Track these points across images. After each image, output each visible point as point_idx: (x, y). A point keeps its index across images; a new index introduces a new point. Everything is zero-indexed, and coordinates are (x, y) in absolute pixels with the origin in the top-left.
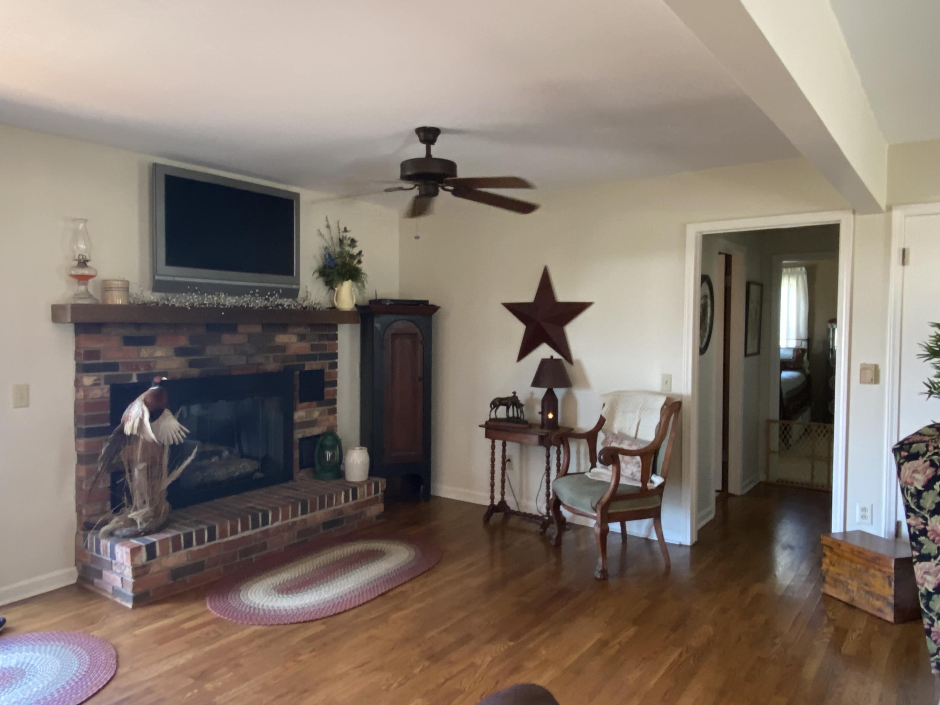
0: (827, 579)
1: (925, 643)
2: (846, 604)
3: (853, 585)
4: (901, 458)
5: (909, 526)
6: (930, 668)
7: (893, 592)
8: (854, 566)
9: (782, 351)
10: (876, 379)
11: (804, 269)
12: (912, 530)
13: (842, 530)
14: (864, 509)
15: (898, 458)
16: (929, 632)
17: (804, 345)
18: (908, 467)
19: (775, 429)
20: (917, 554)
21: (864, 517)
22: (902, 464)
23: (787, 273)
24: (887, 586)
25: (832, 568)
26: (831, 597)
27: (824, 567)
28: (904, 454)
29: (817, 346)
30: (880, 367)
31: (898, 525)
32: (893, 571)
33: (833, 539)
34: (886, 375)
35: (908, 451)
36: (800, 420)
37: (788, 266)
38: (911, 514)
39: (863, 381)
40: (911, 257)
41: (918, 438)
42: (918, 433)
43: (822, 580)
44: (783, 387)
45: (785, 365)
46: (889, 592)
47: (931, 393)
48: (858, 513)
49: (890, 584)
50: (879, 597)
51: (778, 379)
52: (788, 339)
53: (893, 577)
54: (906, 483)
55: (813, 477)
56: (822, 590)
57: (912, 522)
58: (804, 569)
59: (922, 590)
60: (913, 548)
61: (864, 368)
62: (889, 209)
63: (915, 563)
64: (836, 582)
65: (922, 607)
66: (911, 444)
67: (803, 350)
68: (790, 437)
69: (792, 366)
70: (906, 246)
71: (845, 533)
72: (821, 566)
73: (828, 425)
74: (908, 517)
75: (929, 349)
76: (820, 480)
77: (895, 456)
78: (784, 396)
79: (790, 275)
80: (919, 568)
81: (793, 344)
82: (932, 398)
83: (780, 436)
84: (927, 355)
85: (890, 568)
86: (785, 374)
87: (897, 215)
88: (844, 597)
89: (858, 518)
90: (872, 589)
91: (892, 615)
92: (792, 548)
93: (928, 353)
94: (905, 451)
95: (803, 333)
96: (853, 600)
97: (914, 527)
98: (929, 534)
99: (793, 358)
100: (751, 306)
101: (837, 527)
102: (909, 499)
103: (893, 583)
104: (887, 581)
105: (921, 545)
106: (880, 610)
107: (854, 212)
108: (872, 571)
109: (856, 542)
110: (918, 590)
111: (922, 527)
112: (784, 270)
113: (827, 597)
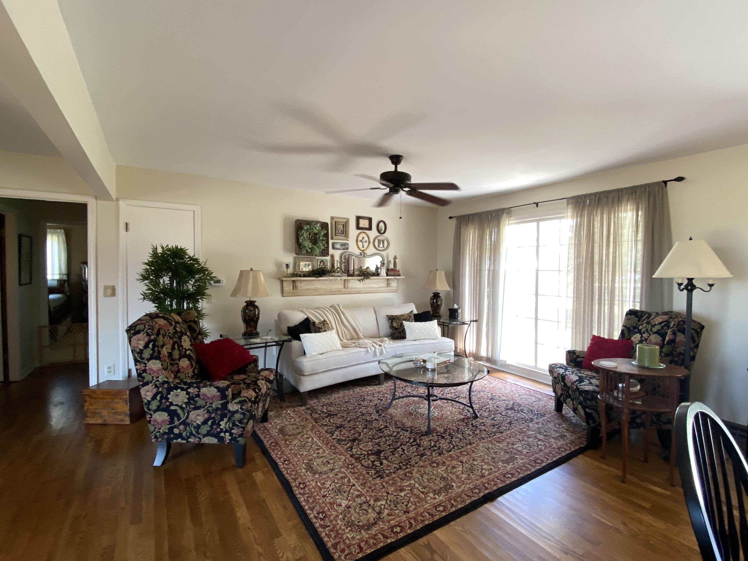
0: (89, 414)
1: (148, 426)
2: (101, 425)
3: (105, 413)
4: (131, 334)
5: (137, 370)
6: (152, 439)
7: (129, 408)
8: (105, 401)
9: (49, 282)
10: (113, 294)
11: (63, 231)
12: (138, 371)
13: (96, 383)
14: (109, 368)
15: (129, 334)
16: (149, 422)
17: (65, 278)
18: (134, 338)
19: (46, 333)
20: (142, 383)
21: (109, 372)
22: (132, 337)
23: (50, 232)
24: (125, 405)
25: (91, 407)
26: (92, 424)
27: (85, 408)
28: (133, 332)
29: (74, 278)
30: (116, 287)
31: (130, 371)
32: (128, 397)
33: (91, 389)
34: (119, 291)
35: (134, 330)
36: (64, 323)
37: (51, 228)
38: (138, 364)
39: (105, 295)
40: (130, 227)
41: (140, 322)
42: (139, 320)
43: (85, 416)
44: (51, 305)
45: (52, 290)
46: (126, 409)
47: (144, 299)
48: (106, 370)
49: (127, 404)
50: (120, 414)
51: (47, 300)
52: (53, 274)
53: (128, 400)
54: (134, 347)
55: (75, 356)
56: (85, 422)
57: (138, 367)
58: (72, 414)
59: (145, 401)
60: (139, 381)
61: (106, 288)
62: (118, 200)
63: (141, 389)
64: (94, 414)
65: (146, 410)
66: (136, 326)
67: (64, 280)
68: (58, 335)
69: (56, 291)
70: (127, 222)
71: (98, 384)
72: (84, 408)
73: (84, 325)
74: (136, 365)
75: (142, 275)
76: (80, 357)
77: (128, 334)
78: (52, 310)
79: (53, 233)
80: (143, 391)
81: (57, 277)
82: (145, 301)
83: (50, 336)
84: (141, 279)
85: (127, 395)
86: (51, 296)
87: (122, 203)
88: (100, 421)
89: (106, 373)
90: (117, 410)
91: (129, 420)
92: (62, 403)
93: (142, 278)
94: (133, 330)
95: (64, 269)
96: (105, 420)
97: (139, 369)
98: (147, 371)
99: (57, 285)
100: (23, 252)
101: (93, 382)
102: (136, 355)
103: (128, 403)
104: (125, 403)
105: (144, 378)
106: (122, 420)
107: (96, 198)
108: (116, 400)
109: (105, 388)
110: (143, 401)
111: (144, 368)
112: (48, 230)
113: (89, 426)
